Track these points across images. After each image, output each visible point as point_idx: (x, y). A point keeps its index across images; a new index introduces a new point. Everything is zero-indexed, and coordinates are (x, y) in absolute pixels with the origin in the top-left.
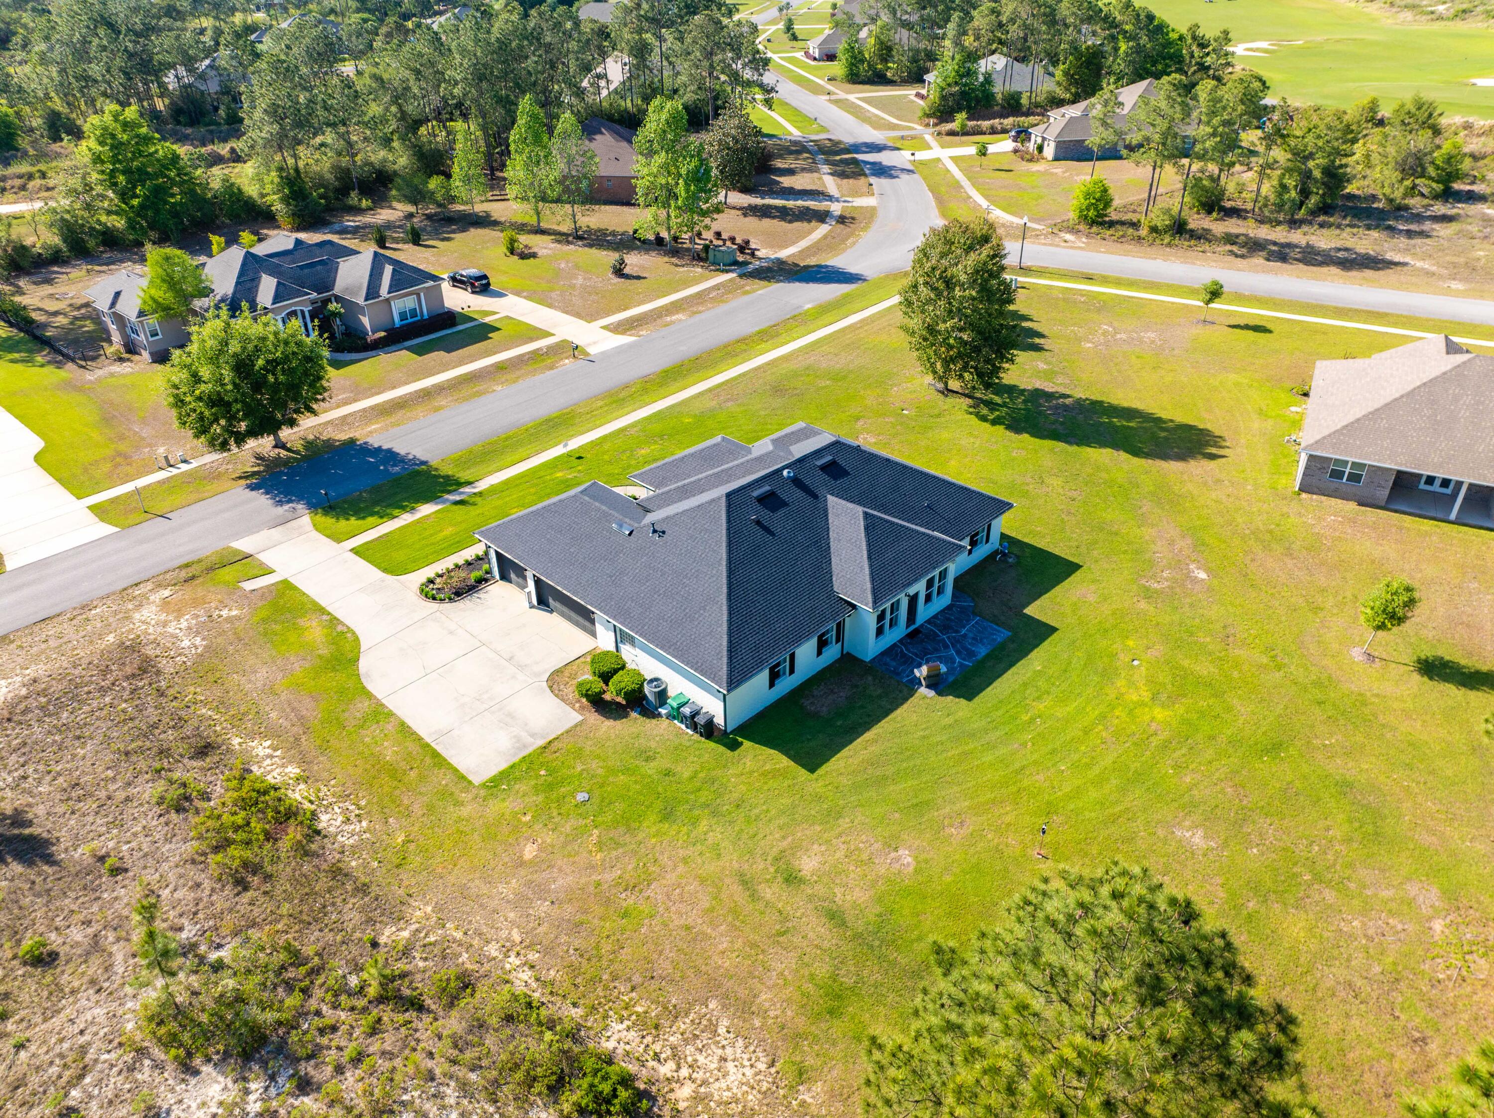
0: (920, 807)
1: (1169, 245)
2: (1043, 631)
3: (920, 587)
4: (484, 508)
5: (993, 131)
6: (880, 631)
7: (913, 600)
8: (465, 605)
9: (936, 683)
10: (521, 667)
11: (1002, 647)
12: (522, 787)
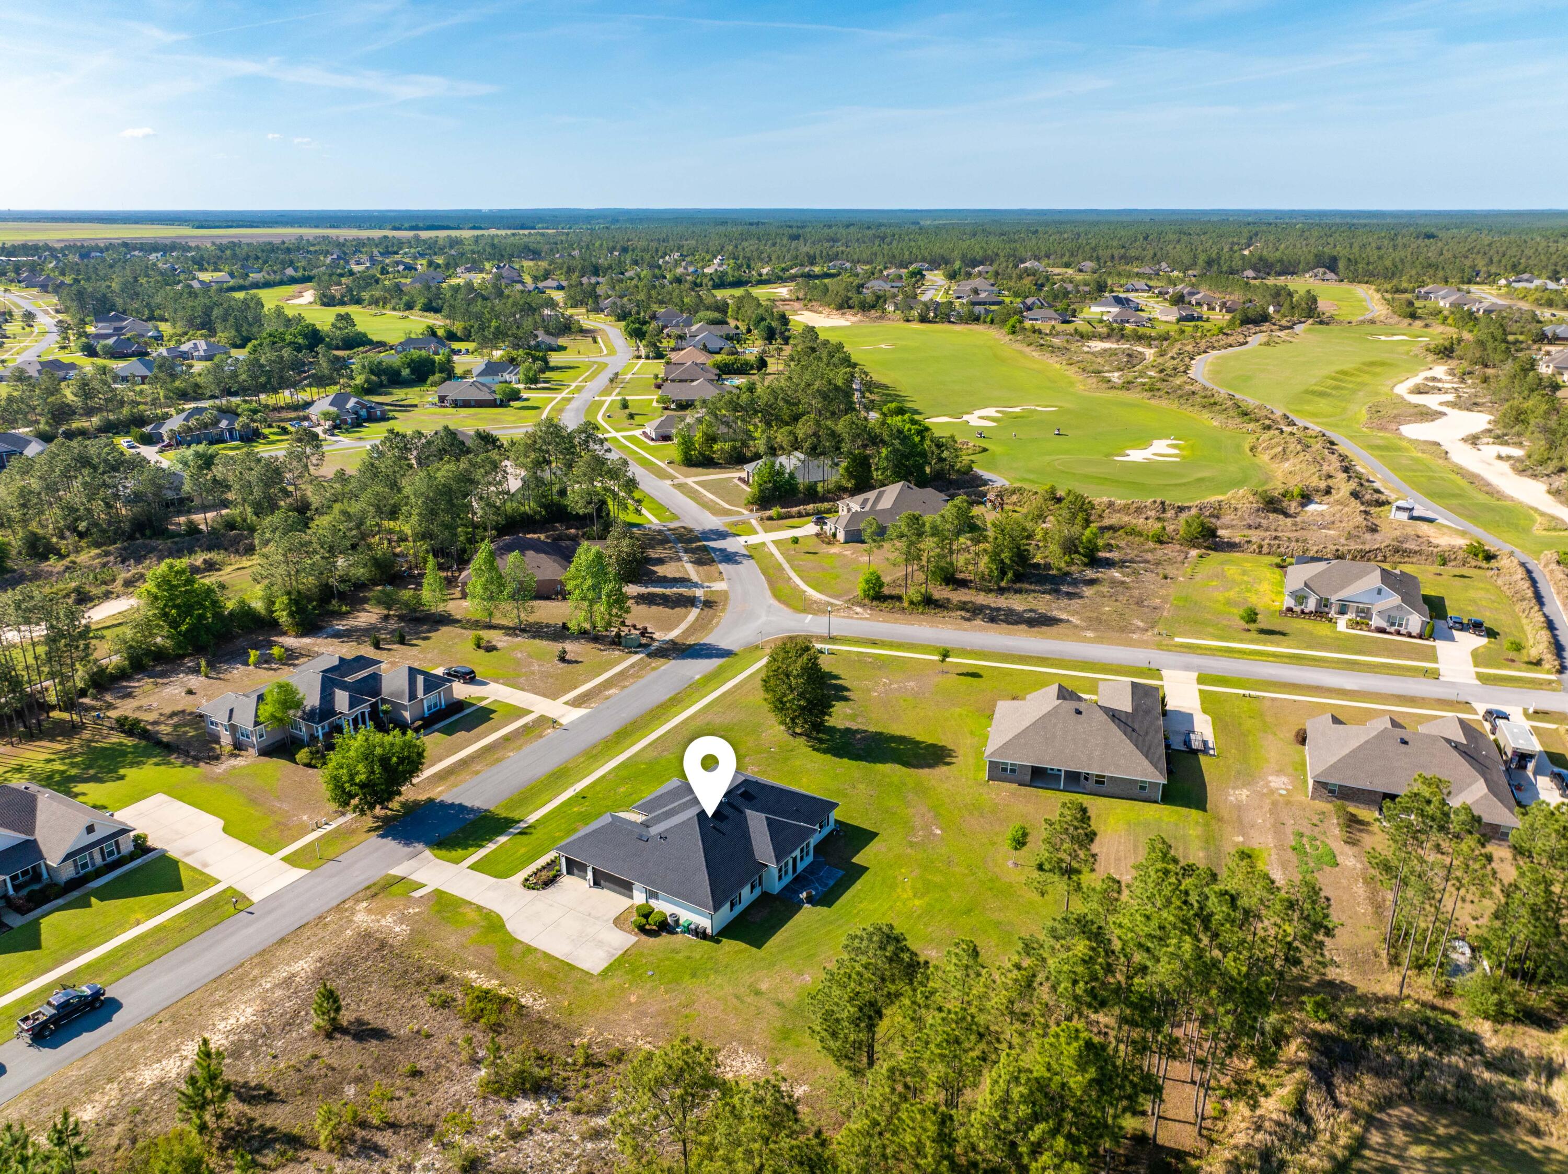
0: (811, 957)
1: (922, 613)
2: (862, 870)
3: (797, 853)
4: (538, 834)
5: (800, 515)
6: (780, 878)
7: (795, 860)
8: (551, 890)
9: (811, 900)
10: (597, 918)
11: (841, 879)
12: (620, 973)
